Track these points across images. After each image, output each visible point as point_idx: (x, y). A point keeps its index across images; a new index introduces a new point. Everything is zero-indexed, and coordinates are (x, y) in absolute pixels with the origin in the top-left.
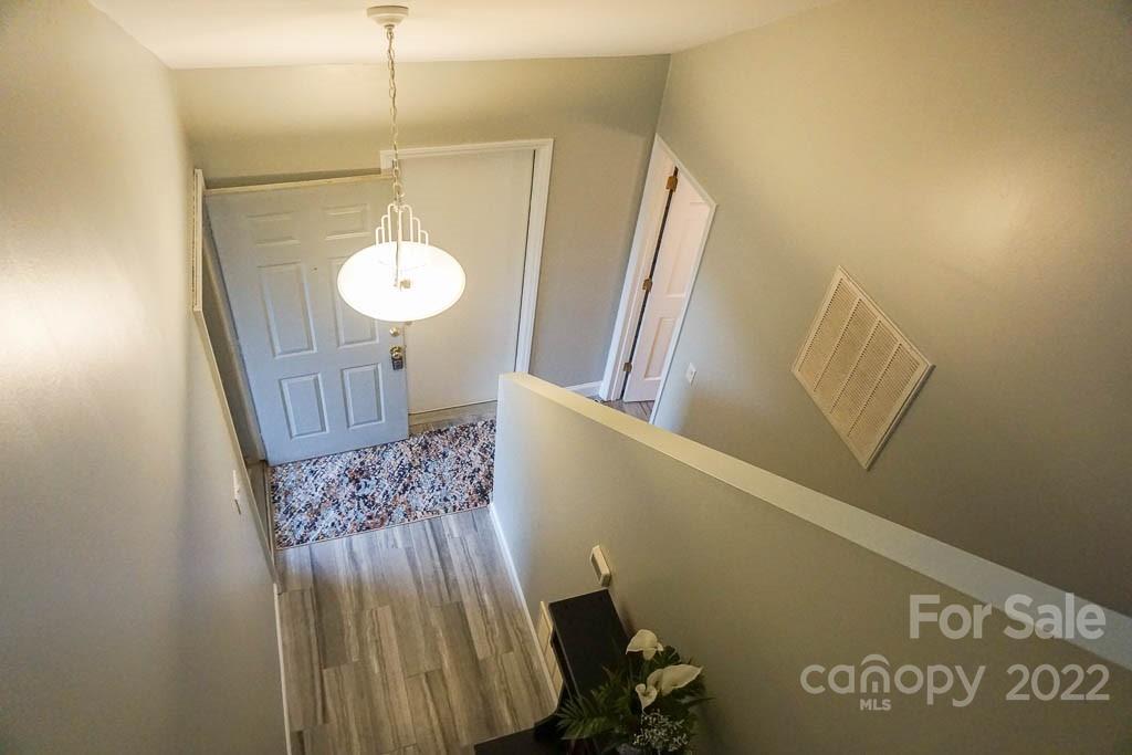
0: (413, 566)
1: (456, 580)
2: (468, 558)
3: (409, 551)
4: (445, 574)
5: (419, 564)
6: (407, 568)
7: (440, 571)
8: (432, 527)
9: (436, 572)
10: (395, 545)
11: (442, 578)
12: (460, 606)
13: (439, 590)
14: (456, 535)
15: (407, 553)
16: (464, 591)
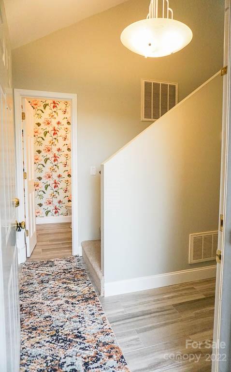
0: (151, 328)
1: (158, 308)
2: (140, 304)
3: (139, 332)
4: (154, 313)
5: (150, 325)
6: (155, 331)
7: (152, 315)
8: (117, 321)
9: (154, 317)
10: (136, 339)
11: (157, 314)
12: (175, 305)
13: (168, 314)
14: (123, 310)
15: (140, 332)
16: (165, 304)
